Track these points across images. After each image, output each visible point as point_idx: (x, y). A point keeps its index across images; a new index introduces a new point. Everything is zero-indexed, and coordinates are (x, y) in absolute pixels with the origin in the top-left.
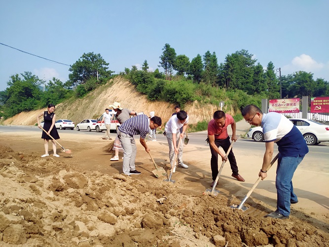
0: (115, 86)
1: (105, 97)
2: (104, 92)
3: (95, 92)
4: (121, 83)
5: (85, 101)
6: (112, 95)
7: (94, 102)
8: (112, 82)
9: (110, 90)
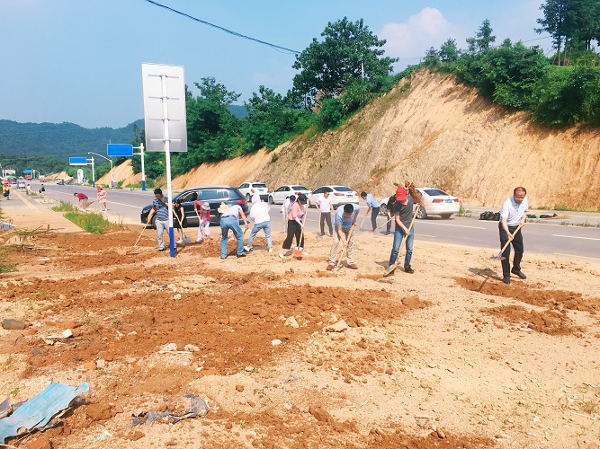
0: (417, 95)
1: (397, 122)
2: (391, 110)
3: (368, 112)
4: (433, 85)
5: (344, 136)
6: (415, 118)
7: (370, 137)
8: (408, 86)
9: (405, 105)
